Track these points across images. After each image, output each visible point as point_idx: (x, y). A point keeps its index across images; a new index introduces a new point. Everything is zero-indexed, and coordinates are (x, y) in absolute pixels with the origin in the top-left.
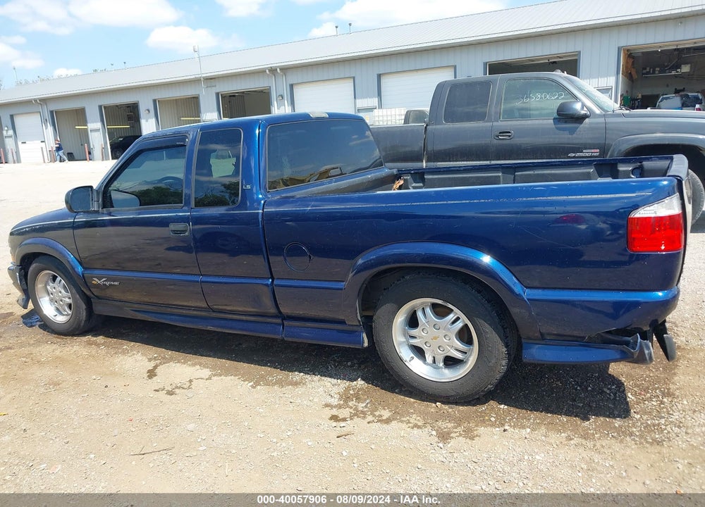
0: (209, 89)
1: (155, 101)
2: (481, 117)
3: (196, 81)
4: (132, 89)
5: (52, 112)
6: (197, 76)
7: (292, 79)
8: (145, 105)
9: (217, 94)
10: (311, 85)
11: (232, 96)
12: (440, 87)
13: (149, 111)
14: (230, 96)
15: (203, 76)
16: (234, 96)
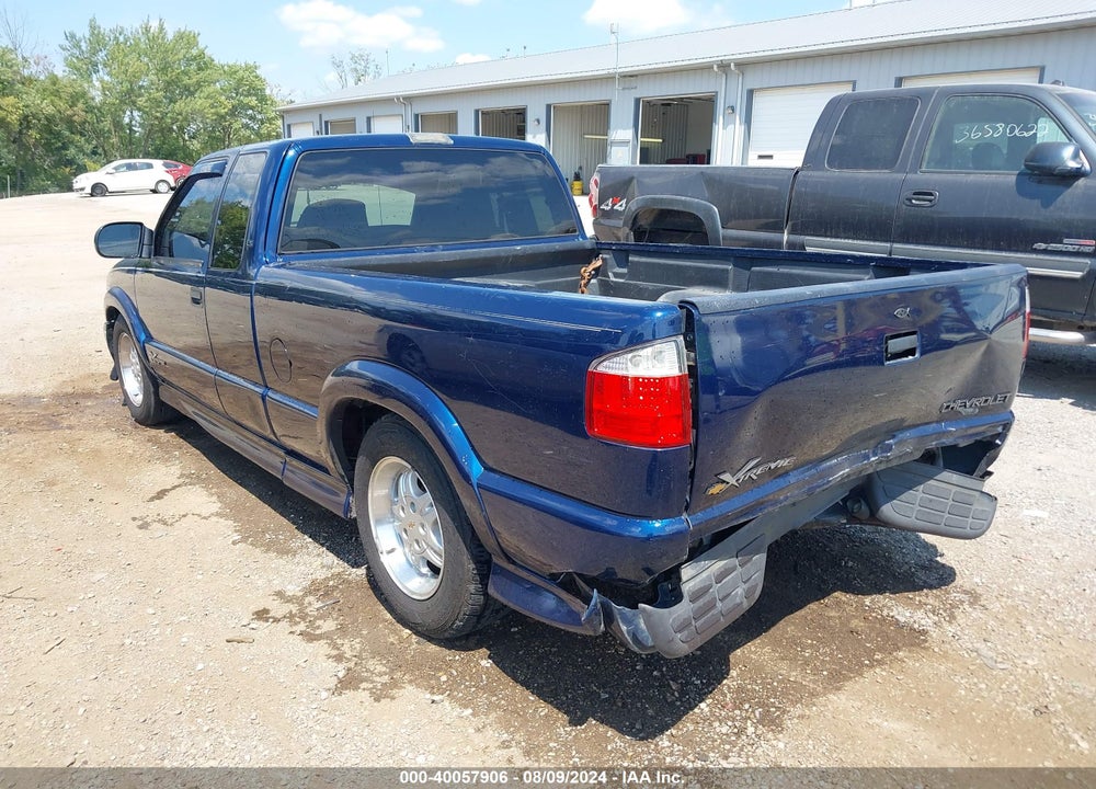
0: (626, 91)
1: (549, 107)
2: (890, 163)
3: (607, 79)
4: (520, 87)
5: (417, 116)
6: (611, 71)
7: (752, 81)
8: (535, 113)
9: (637, 101)
10: (781, 91)
11: (666, 104)
12: (833, 105)
13: (538, 121)
14: (663, 105)
15: (620, 70)
16: (669, 105)
